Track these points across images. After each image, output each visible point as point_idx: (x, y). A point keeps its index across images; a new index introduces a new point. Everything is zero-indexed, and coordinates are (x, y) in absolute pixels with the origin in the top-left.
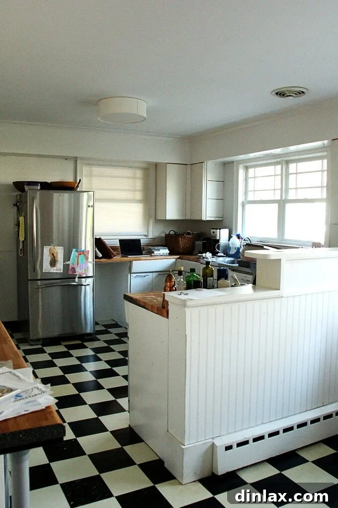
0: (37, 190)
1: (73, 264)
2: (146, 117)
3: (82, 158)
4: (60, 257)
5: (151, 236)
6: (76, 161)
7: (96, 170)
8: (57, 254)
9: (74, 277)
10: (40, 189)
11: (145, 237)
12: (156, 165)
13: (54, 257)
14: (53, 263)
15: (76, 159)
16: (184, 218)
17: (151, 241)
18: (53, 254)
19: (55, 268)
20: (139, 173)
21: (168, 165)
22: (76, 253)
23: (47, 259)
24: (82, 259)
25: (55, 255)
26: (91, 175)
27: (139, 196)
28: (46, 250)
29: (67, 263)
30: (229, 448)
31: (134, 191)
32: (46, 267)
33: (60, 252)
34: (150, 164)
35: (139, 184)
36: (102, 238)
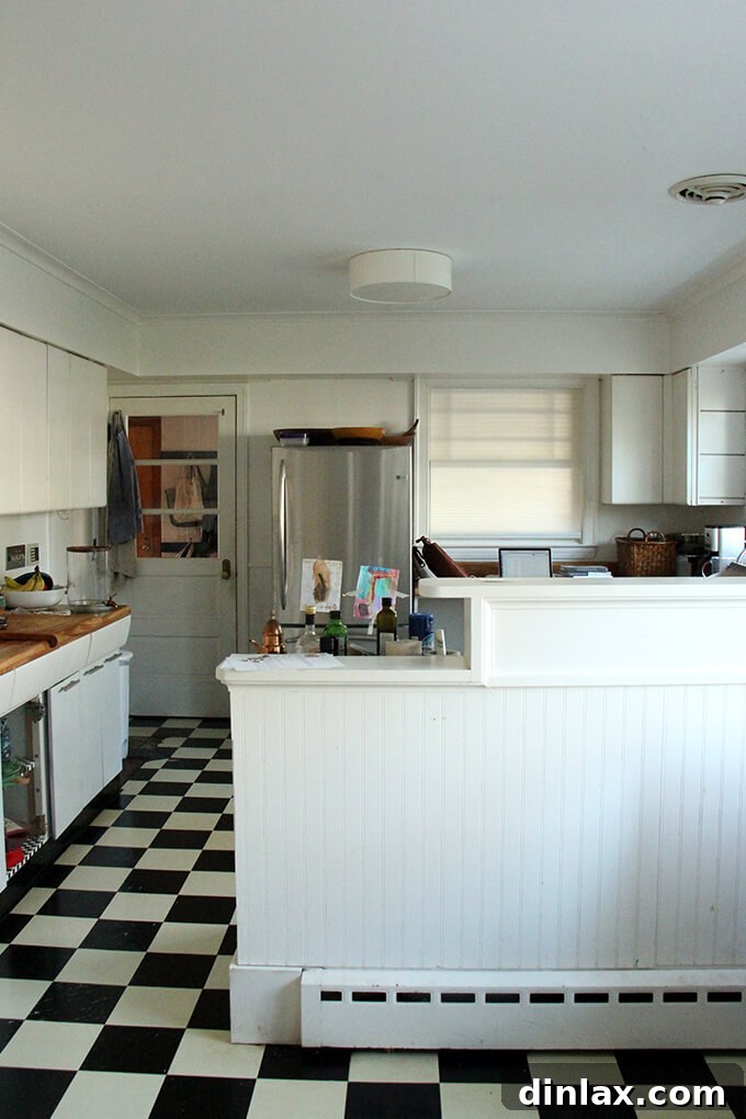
0: (301, 446)
1: (363, 598)
2: (450, 288)
3: (424, 376)
4: (335, 582)
5: (588, 542)
6: (413, 381)
7: (460, 398)
8: (329, 574)
9: (365, 623)
10: (309, 445)
11: (576, 544)
12: (600, 380)
13: (322, 580)
14: (321, 592)
15: (412, 379)
16: (659, 501)
17: (591, 552)
18: (320, 575)
19: (324, 604)
20: (561, 401)
21: (614, 378)
22: (370, 575)
23: (308, 583)
24: (382, 587)
25: (324, 577)
26: (447, 410)
27: (561, 450)
28: (307, 567)
29: (350, 594)
30: (331, 996)
31: (551, 439)
32: (307, 601)
33: (334, 570)
34: (585, 378)
35: (561, 425)
36: (440, 544)
